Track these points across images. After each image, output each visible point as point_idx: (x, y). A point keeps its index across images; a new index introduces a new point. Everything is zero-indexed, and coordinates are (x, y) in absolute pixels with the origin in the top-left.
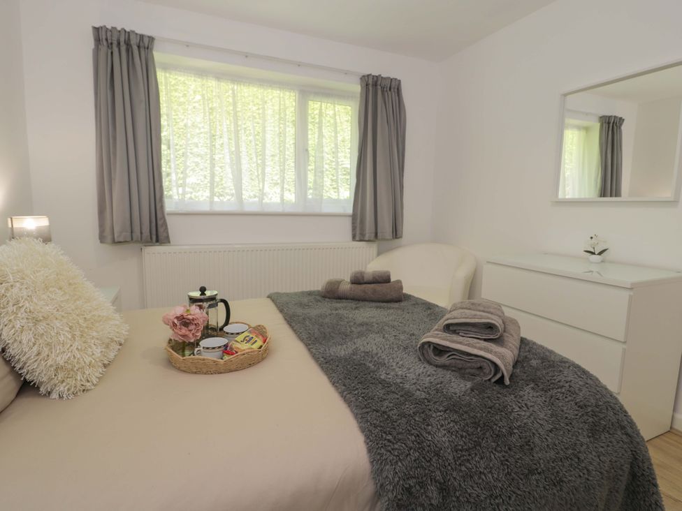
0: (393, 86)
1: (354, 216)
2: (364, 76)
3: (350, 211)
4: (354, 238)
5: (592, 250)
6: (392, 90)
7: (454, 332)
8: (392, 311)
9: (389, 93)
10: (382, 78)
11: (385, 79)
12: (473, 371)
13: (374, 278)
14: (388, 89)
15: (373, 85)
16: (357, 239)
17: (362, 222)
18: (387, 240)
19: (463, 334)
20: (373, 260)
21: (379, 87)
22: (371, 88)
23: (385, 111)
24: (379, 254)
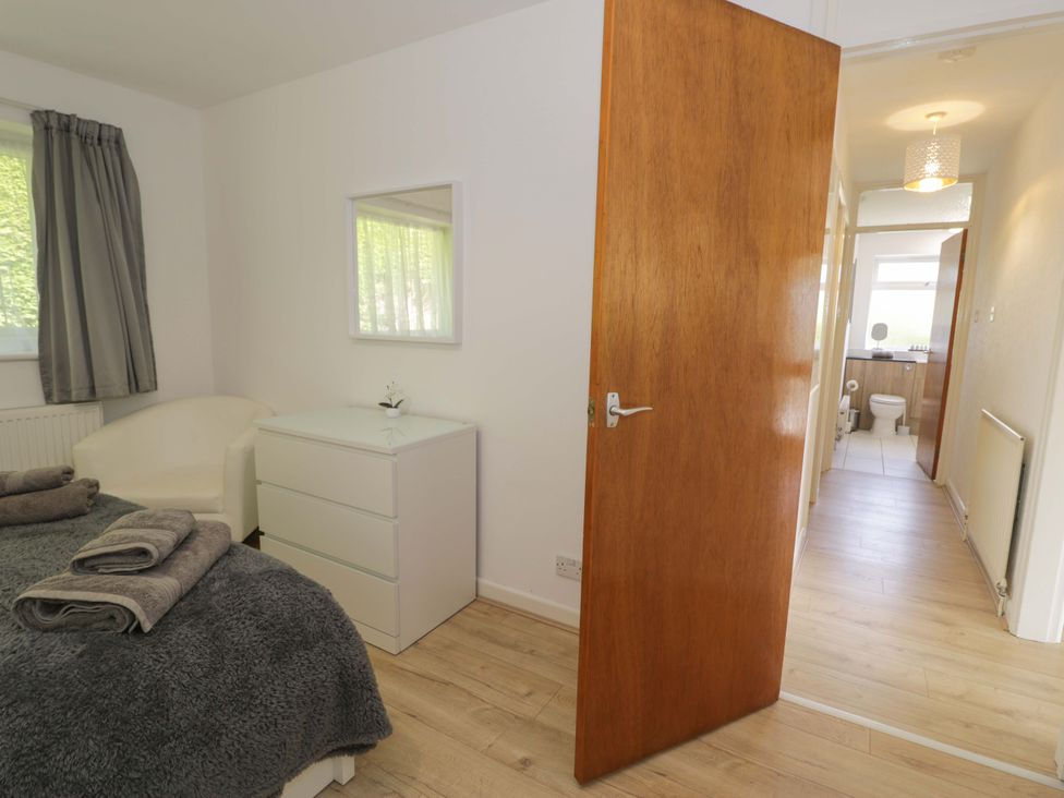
0: (105, 138)
1: (43, 361)
2: (37, 112)
3: (34, 350)
4: (48, 398)
5: (389, 402)
6: (105, 144)
7: (93, 569)
8: (45, 540)
9: (98, 148)
10: (79, 119)
11: (86, 122)
12: (101, 625)
13: (25, 483)
14: (96, 141)
15: (60, 130)
16: (55, 399)
17: (63, 368)
18: (118, 397)
19: (104, 571)
20: (87, 435)
21: (73, 135)
22: (56, 137)
23: (90, 179)
24: (107, 421)
